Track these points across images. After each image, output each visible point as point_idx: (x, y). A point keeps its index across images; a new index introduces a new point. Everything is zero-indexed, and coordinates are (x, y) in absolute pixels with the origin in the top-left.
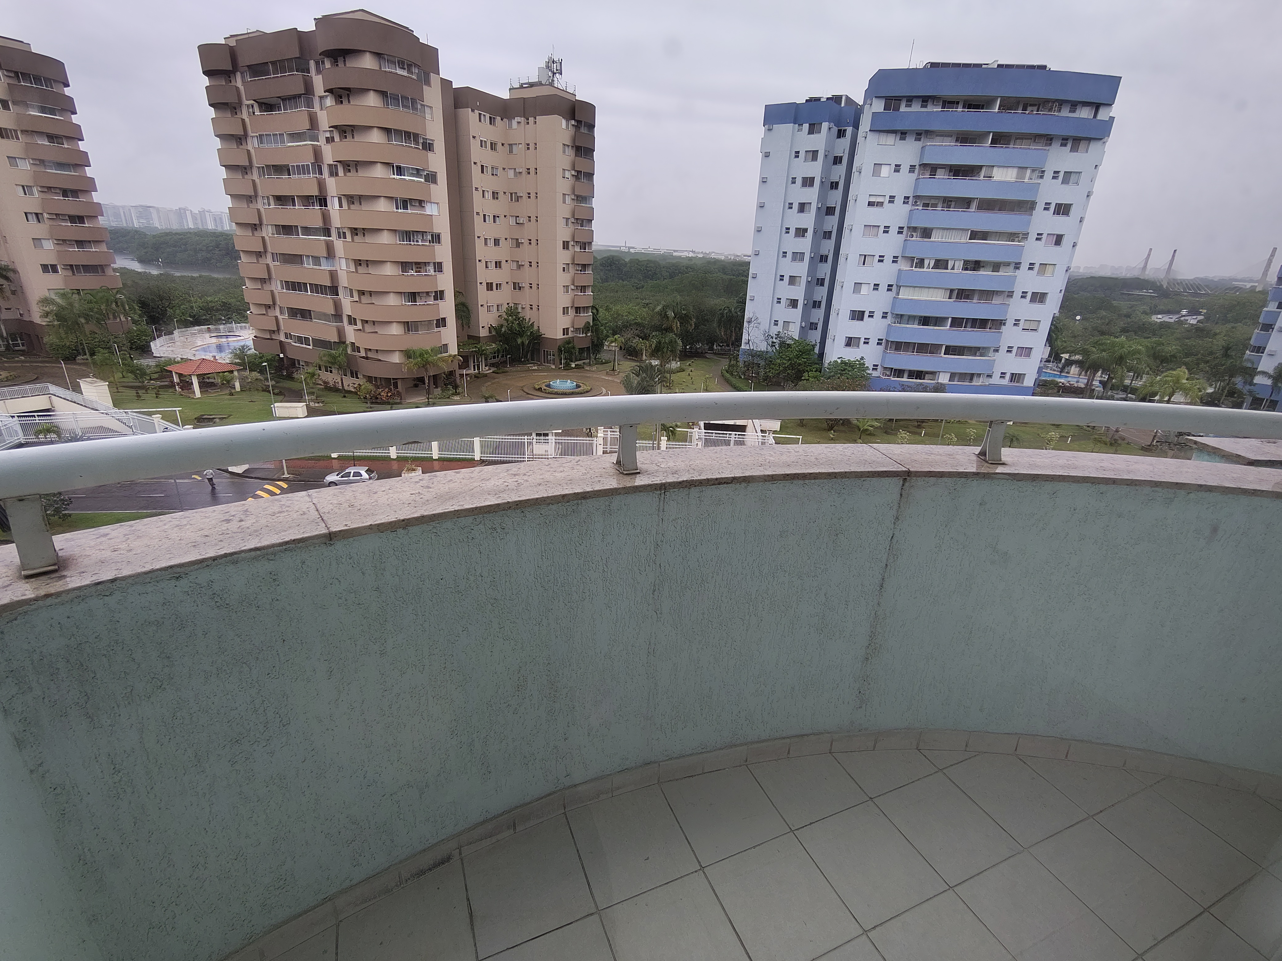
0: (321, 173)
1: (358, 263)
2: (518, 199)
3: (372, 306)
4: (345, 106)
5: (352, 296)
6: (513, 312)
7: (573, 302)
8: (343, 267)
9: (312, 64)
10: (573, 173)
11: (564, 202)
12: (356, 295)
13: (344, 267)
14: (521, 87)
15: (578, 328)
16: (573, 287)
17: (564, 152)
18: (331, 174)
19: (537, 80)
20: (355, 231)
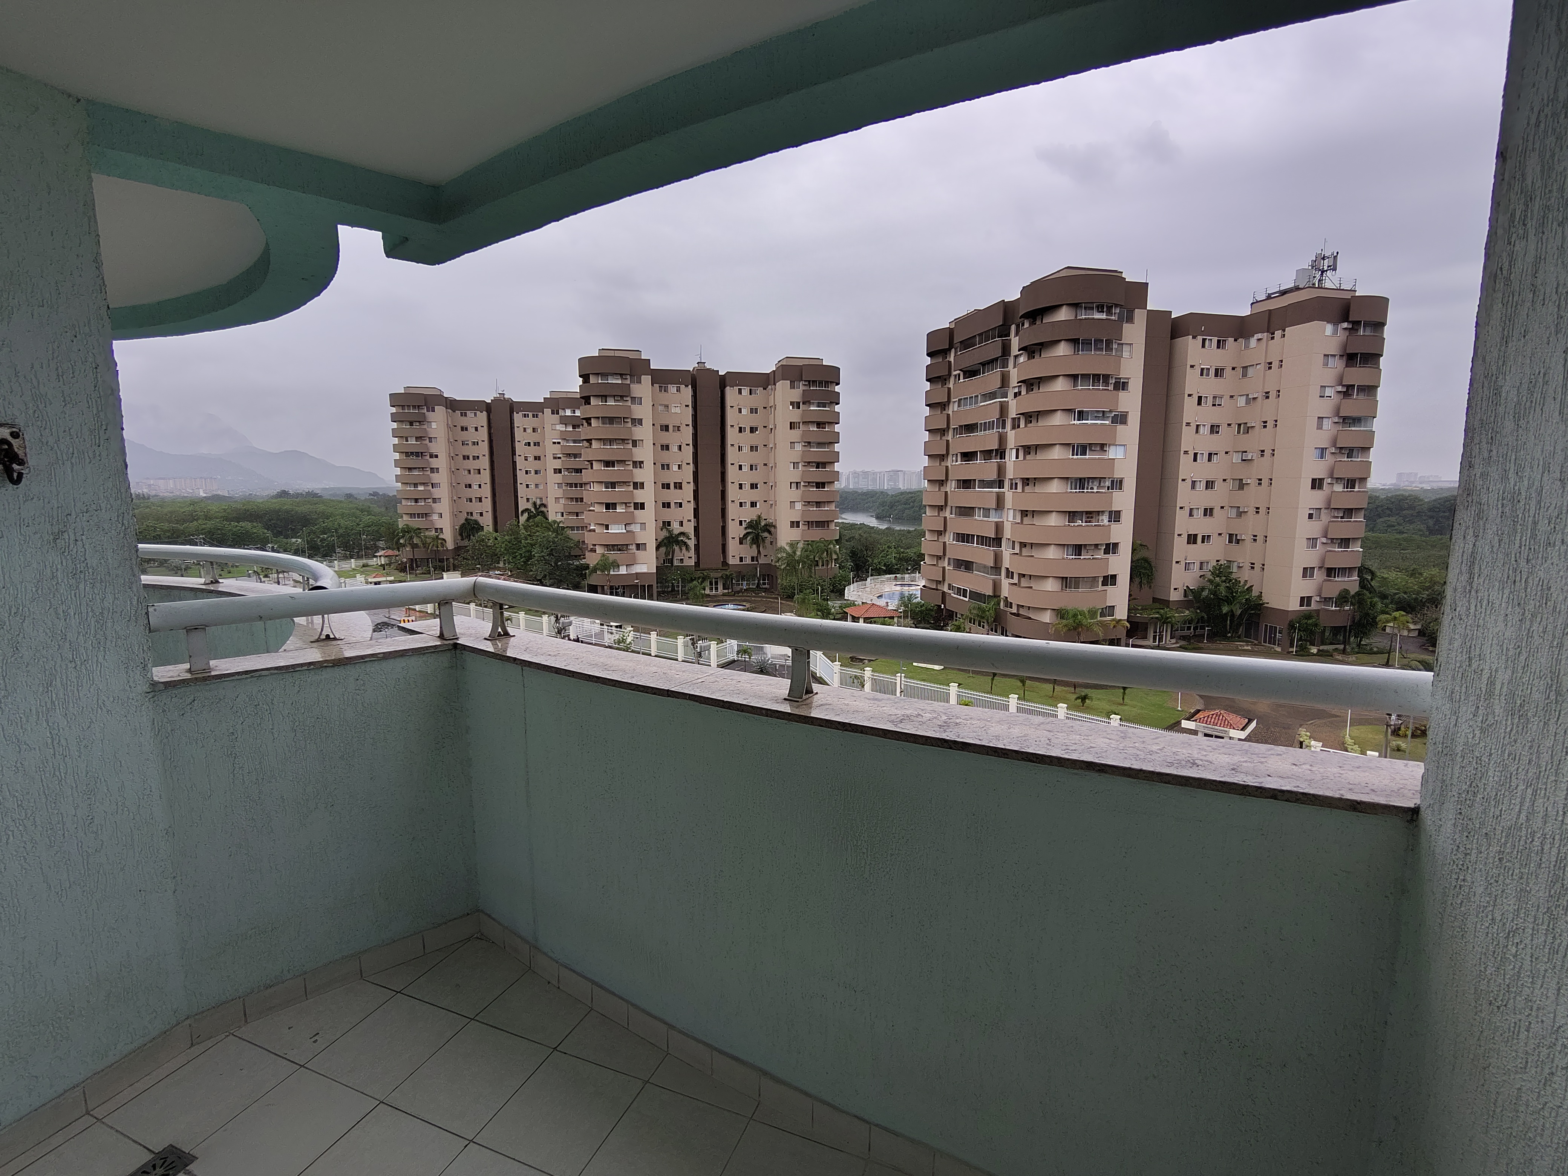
0: (1004, 427)
1: (1024, 513)
2: (1248, 430)
3: (1032, 558)
4: (1037, 360)
5: (1013, 548)
6: (1222, 571)
7: (1323, 561)
8: (1009, 518)
9: (1013, 327)
10: (1340, 388)
11: (1320, 427)
12: (1017, 546)
13: (1011, 519)
14: (1269, 297)
15: (1330, 598)
16: (1324, 540)
17: (1326, 364)
18: (1013, 428)
19: (1293, 285)
20: (1026, 481)
